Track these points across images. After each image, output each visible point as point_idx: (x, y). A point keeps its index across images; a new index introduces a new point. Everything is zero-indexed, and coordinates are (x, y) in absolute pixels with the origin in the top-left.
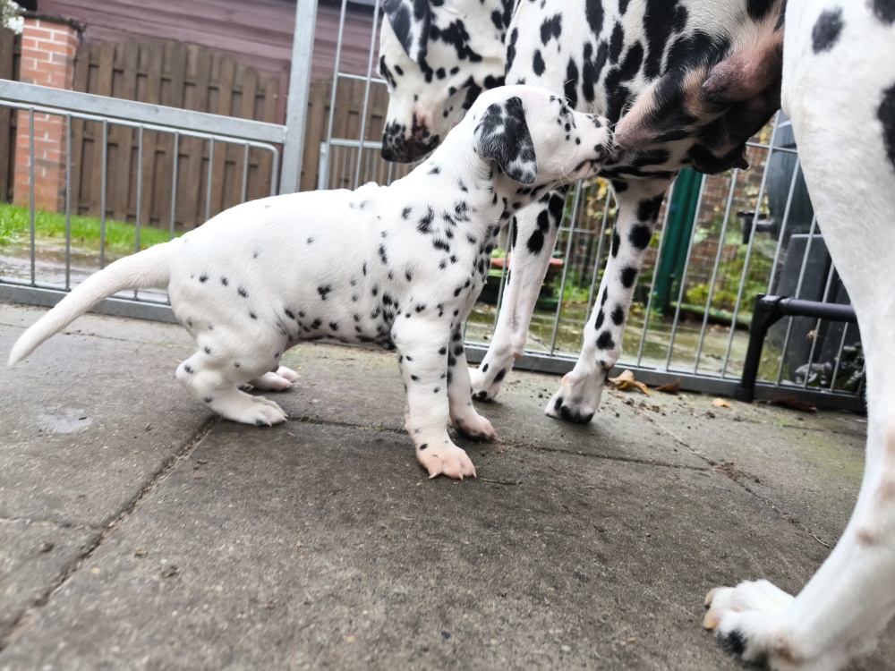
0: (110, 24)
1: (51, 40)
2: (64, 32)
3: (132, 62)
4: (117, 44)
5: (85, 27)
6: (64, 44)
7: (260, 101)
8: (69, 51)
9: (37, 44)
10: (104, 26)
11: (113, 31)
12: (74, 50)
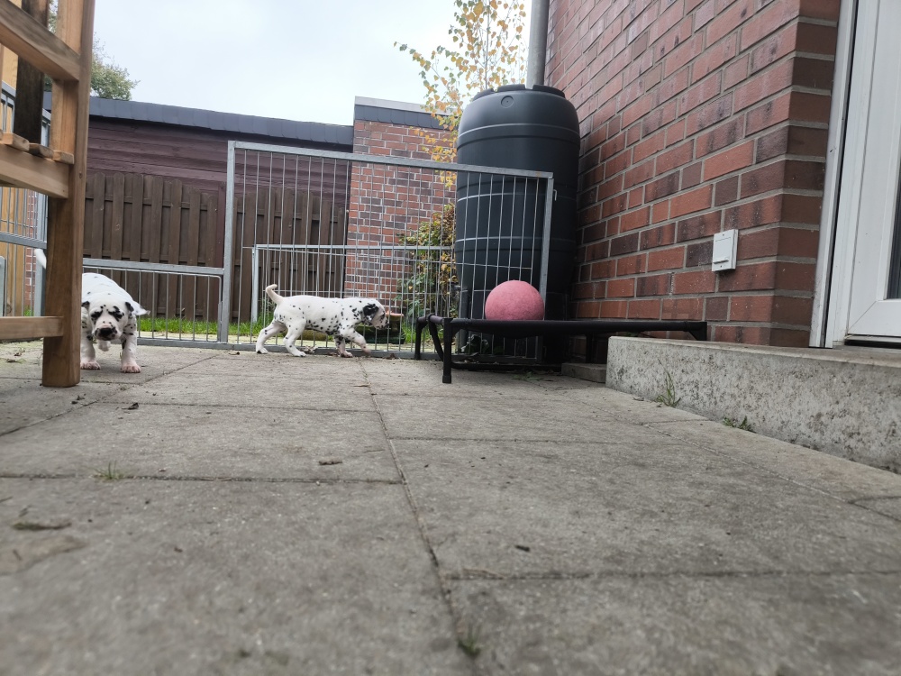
7: (203, 214)
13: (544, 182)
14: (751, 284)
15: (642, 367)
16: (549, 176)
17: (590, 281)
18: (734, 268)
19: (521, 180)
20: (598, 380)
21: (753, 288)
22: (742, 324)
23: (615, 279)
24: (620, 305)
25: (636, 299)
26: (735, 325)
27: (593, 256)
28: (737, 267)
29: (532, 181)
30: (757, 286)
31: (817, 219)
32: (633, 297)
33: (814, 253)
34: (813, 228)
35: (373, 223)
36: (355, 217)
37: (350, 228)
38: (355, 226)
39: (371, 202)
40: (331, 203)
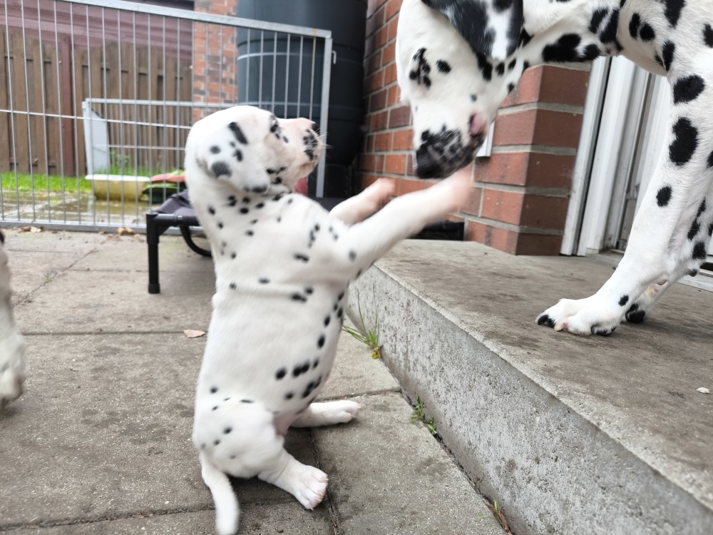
7: (48, 65)
13: (321, 41)
14: (503, 177)
16: (327, 35)
17: (373, 153)
18: (489, 155)
19: (295, 38)
21: (505, 182)
22: (491, 223)
23: (391, 153)
26: (485, 222)
27: (376, 126)
28: (492, 154)
29: (308, 40)
30: (508, 180)
31: (581, 100)
33: (575, 143)
34: (575, 111)
35: (217, 80)
36: (199, 74)
37: (195, 84)
38: (199, 82)
39: (214, 59)
40: (175, 60)
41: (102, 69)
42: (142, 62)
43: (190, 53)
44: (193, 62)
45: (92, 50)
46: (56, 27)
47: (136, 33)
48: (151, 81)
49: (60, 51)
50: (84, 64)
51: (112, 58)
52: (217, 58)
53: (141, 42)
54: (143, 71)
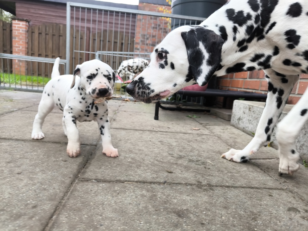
0: (37, 20)
1: (21, 26)
2: (24, 23)
3: (44, 30)
4: (39, 25)
5: (30, 21)
6: (24, 26)
7: (82, 39)
8: (26, 28)
9: (17, 27)
10: (36, 20)
11: (38, 22)
12: (27, 28)
15: (250, 119)
20: (227, 119)
24: (240, 82)
25: (248, 80)
32: (247, 78)
35: (144, 44)
36: (137, 42)
37: (135, 46)
38: (137, 45)
39: (144, 36)
40: (128, 36)
41: (101, 40)
42: (116, 37)
43: (134, 34)
44: (135, 37)
45: (98, 33)
46: (86, 25)
47: (115, 26)
48: (118, 45)
49: (86, 34)
50: (94, 38)
51: (105, 36)
52: (145, 35)
53: (116, 29)
54: (116, 41)
